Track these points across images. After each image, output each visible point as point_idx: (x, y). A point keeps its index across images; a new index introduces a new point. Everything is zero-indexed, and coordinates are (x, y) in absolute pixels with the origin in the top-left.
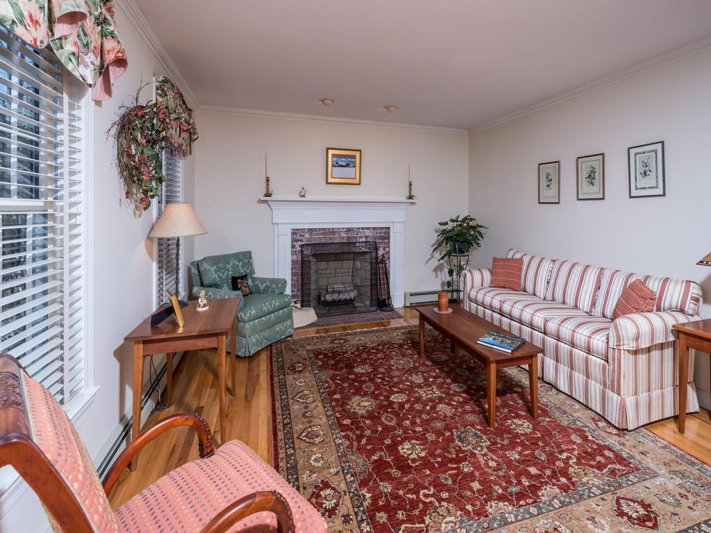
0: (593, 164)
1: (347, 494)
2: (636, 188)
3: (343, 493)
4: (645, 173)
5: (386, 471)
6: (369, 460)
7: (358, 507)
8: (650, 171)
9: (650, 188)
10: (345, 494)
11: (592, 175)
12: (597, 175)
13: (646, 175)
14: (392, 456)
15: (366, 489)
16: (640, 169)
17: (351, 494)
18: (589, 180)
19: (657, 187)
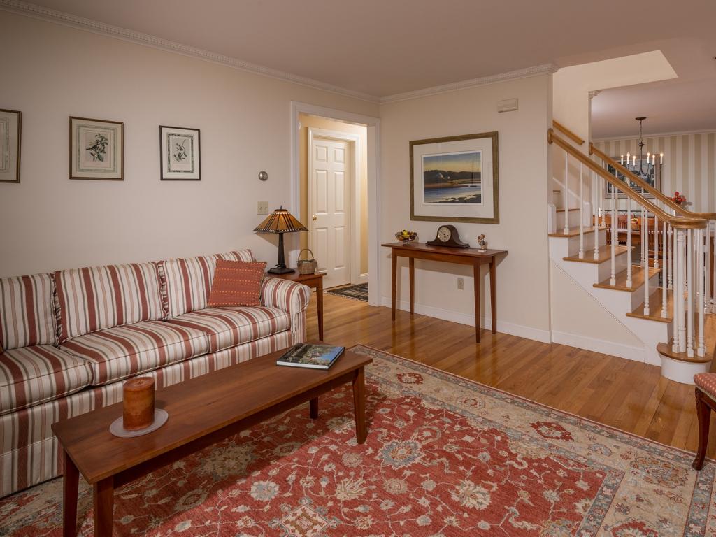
0: (102, 132)
1: (604, 524)
2: (169, 171)
3: (609, 529)
4: (179, 156)
5: (532, 505)
6: (539, 529)
7: (601, 507)
8: (185, 155)
9: (185, 171)
10: (607, 526)
11: (100, 147)
12: (109, 149)
13: (180, 159)
14: (505, 509)
15: (577, 511)
16: (174, 151)
17: (600, 521)
18: (93, 152)
19: (192, 172)
